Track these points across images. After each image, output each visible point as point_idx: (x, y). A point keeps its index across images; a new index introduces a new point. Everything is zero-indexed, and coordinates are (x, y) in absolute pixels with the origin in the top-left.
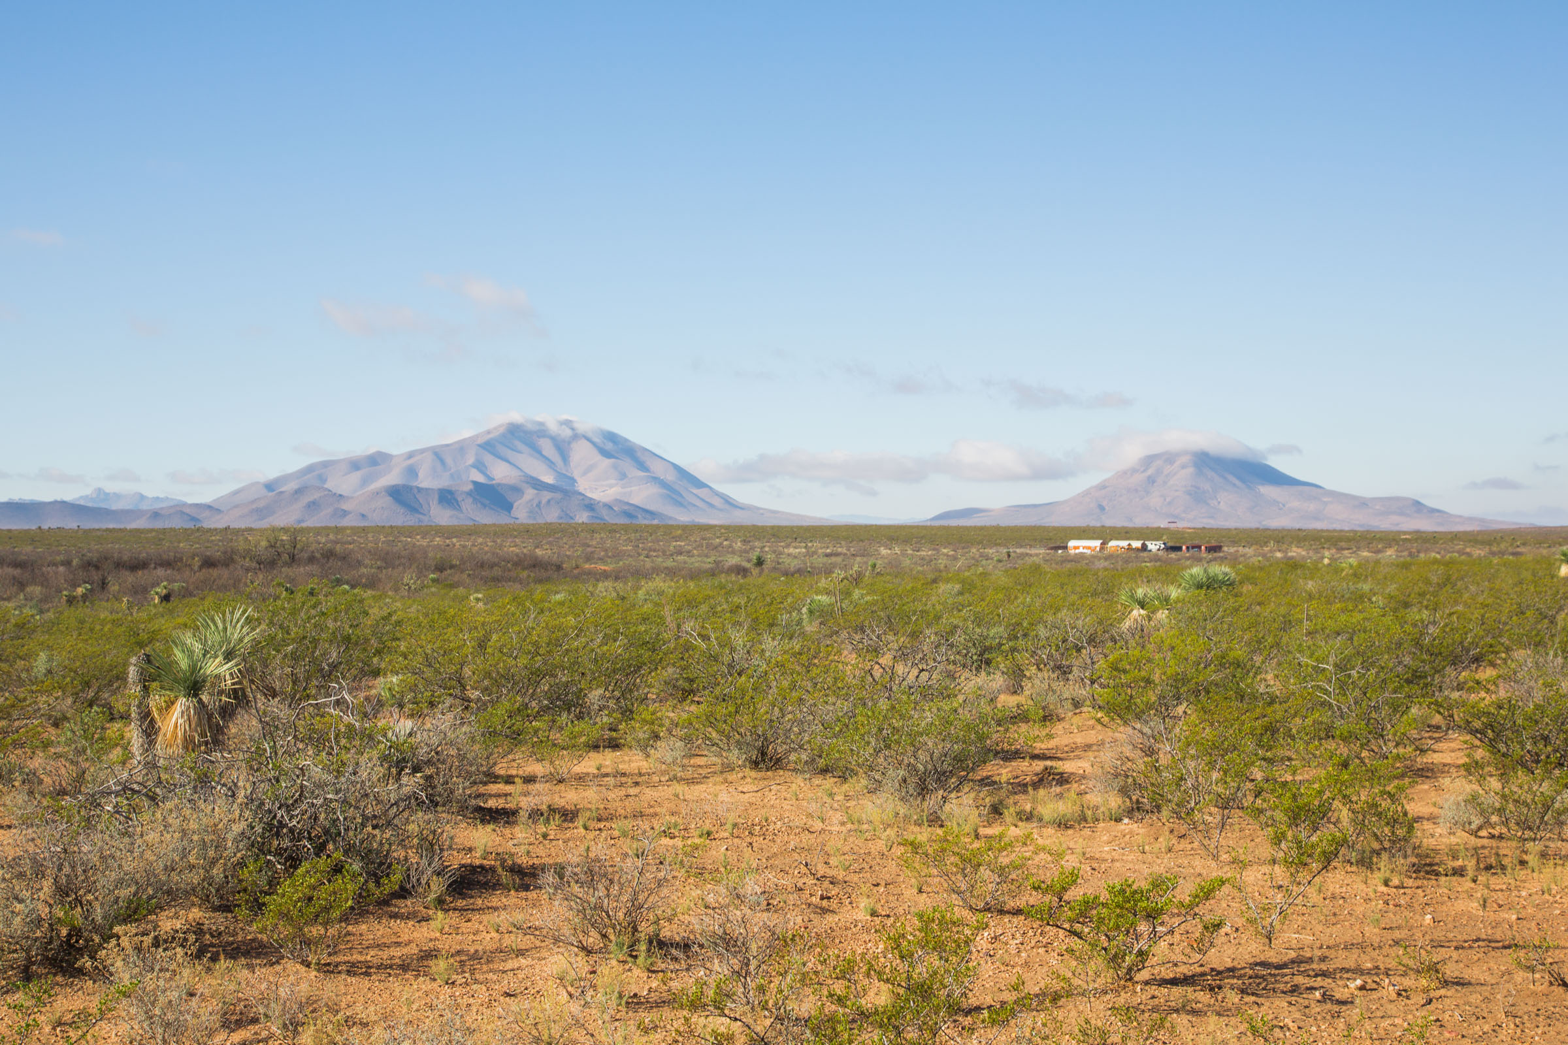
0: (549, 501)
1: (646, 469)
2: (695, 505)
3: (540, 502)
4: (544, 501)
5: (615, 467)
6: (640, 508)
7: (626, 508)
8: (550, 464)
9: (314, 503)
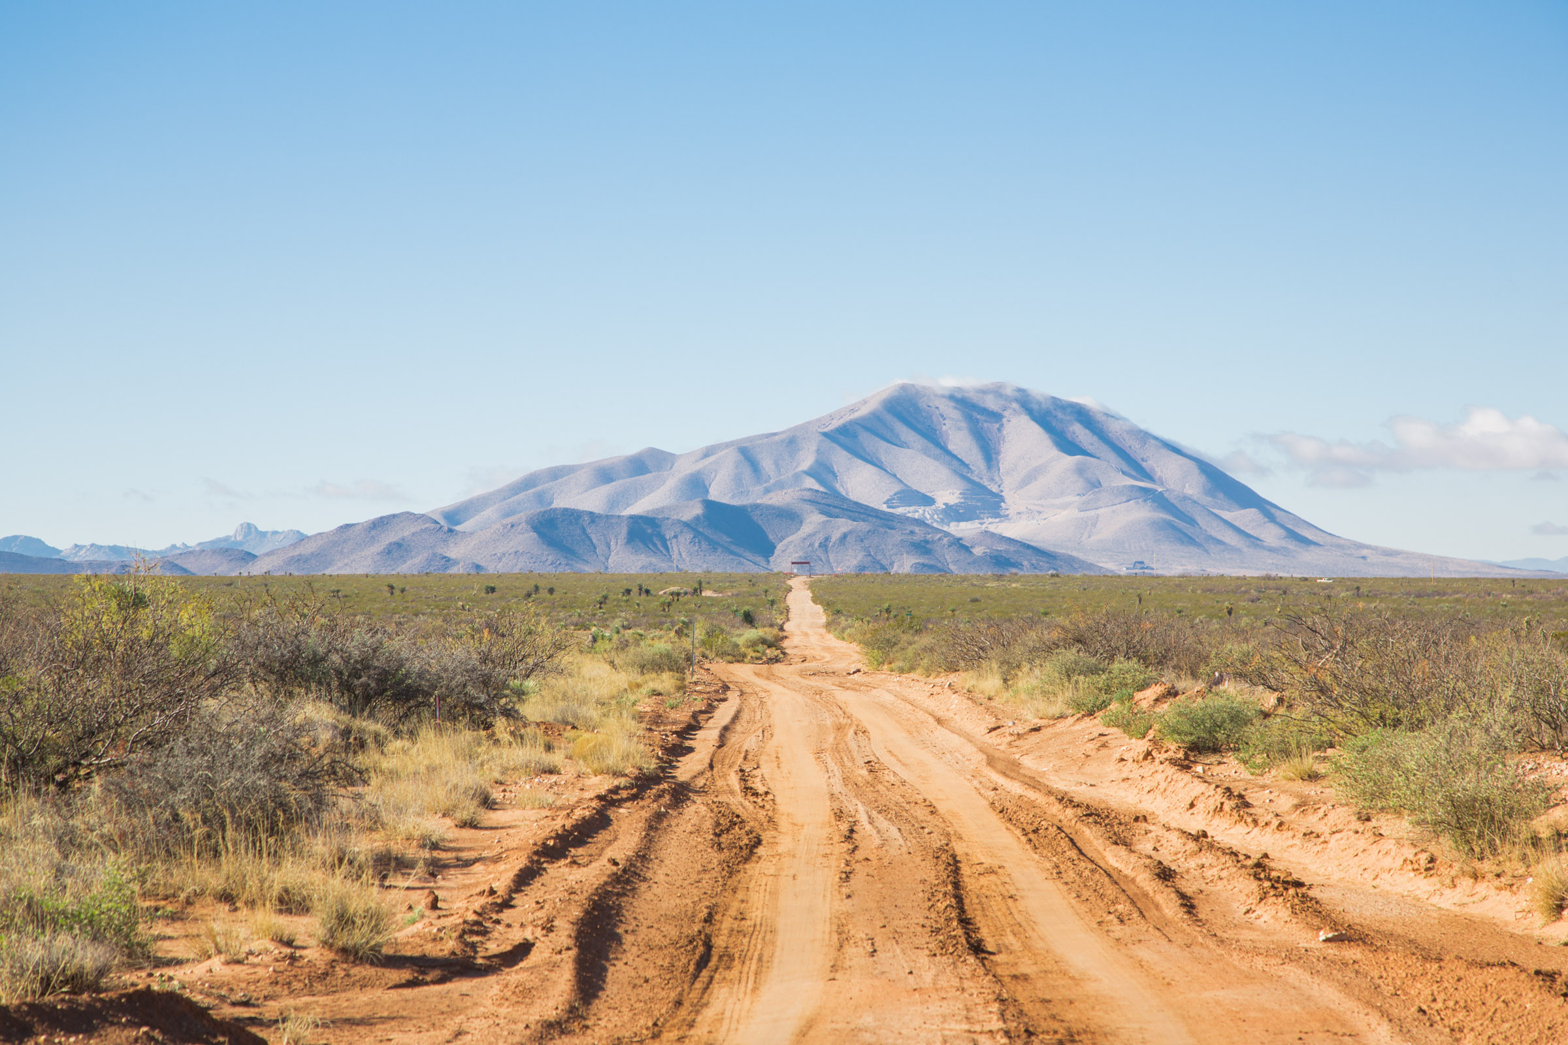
0: (845, 536)
1: (1145, 474)
2: (1219, 542)
3: (827, 539)
4: (836, 536)
5: (1080, 471)
6: (1029, 547)
7: (1001, 547)
8: (959, 466)
9: (398, 545)
